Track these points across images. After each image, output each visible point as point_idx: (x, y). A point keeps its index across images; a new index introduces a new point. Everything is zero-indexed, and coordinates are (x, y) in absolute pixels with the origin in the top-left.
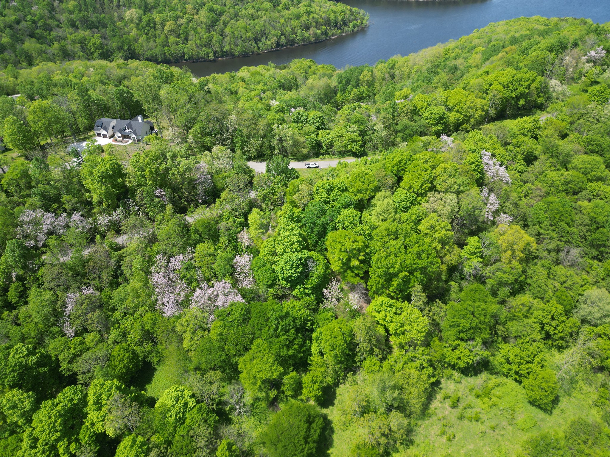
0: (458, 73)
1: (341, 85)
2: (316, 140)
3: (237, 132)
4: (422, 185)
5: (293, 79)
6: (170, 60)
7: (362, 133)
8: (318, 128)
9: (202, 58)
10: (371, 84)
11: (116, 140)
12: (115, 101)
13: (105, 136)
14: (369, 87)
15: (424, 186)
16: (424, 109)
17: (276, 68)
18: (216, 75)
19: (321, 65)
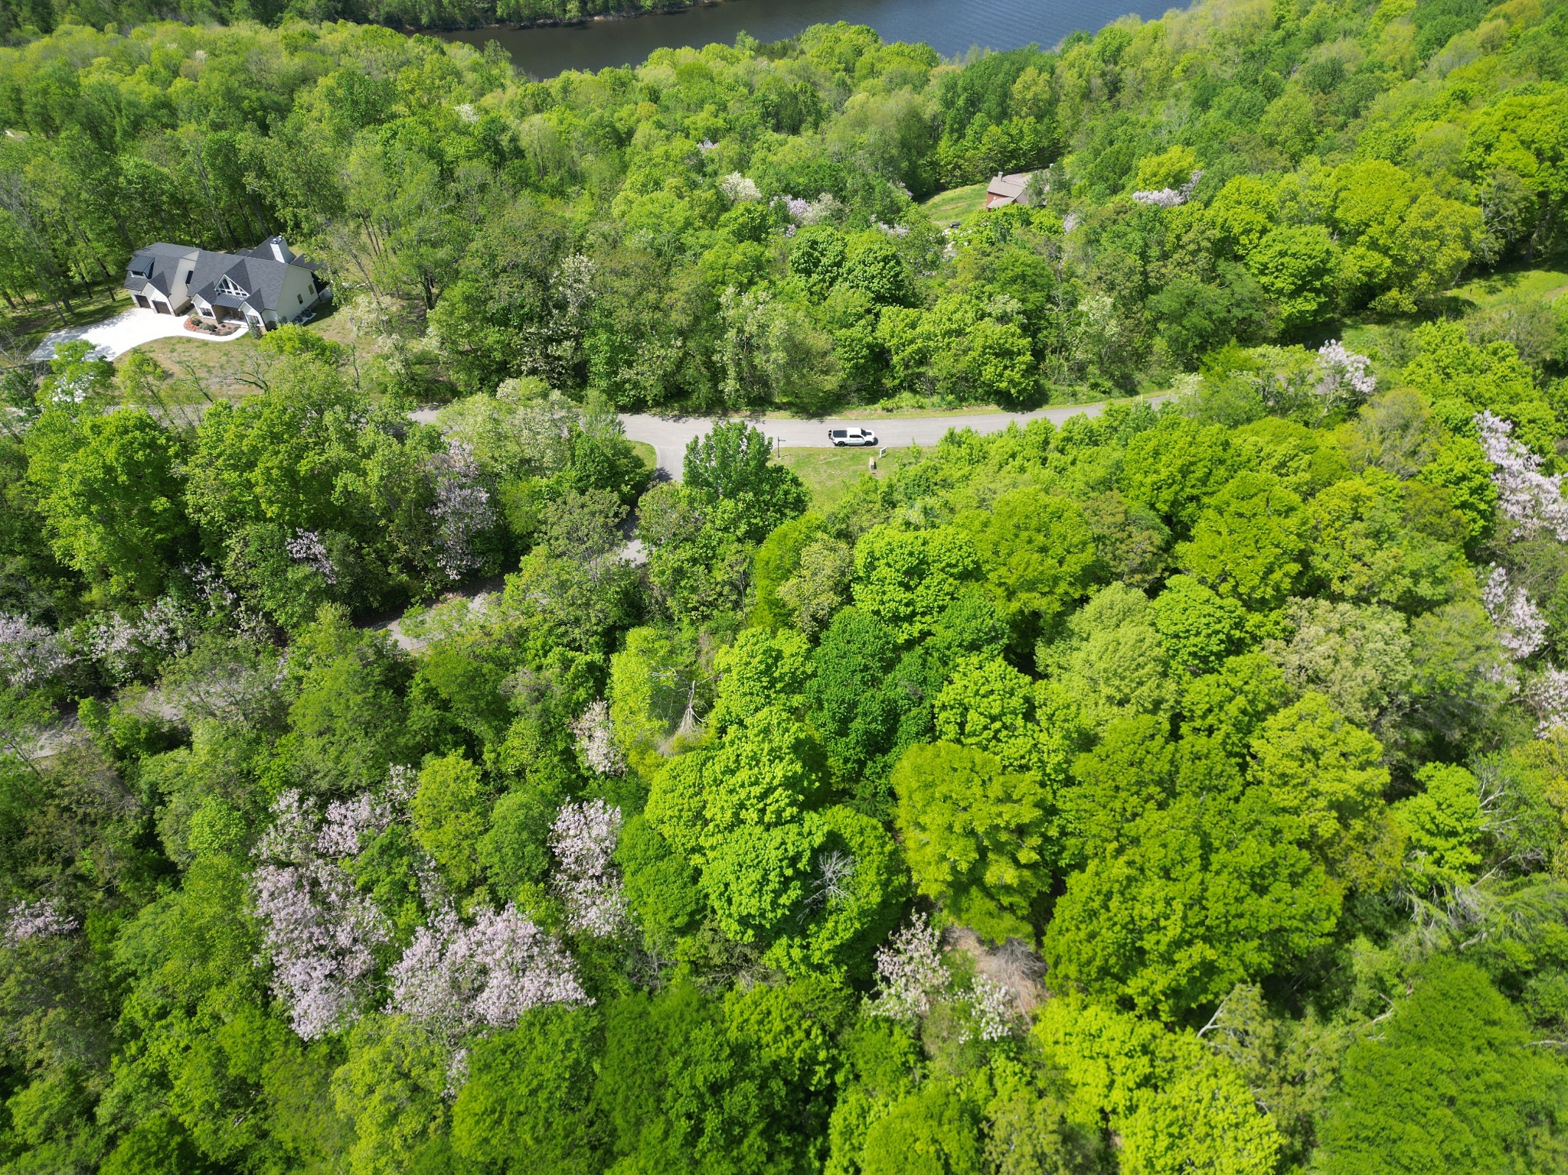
0: (1347, 91)
1: (952, 112)
2: (869, 346)
3: (596, 315)
4: (1270, 571)
5: (803, 91)
6: (454, 21)
7: (1033, 323)
8: (880, 298)
9: (547, 16)
10: (1044, 111)
11: (197, 323)
12: (211, 180)
13: (160, 308)
14: (1039, 118)
15: (1277, 576)
16: (1254, 236)
17: (759, 51)
18: (574, 75)
19: (894, 47)
